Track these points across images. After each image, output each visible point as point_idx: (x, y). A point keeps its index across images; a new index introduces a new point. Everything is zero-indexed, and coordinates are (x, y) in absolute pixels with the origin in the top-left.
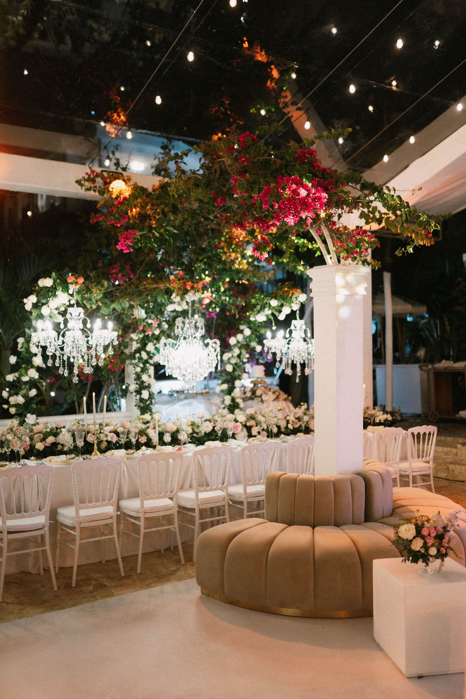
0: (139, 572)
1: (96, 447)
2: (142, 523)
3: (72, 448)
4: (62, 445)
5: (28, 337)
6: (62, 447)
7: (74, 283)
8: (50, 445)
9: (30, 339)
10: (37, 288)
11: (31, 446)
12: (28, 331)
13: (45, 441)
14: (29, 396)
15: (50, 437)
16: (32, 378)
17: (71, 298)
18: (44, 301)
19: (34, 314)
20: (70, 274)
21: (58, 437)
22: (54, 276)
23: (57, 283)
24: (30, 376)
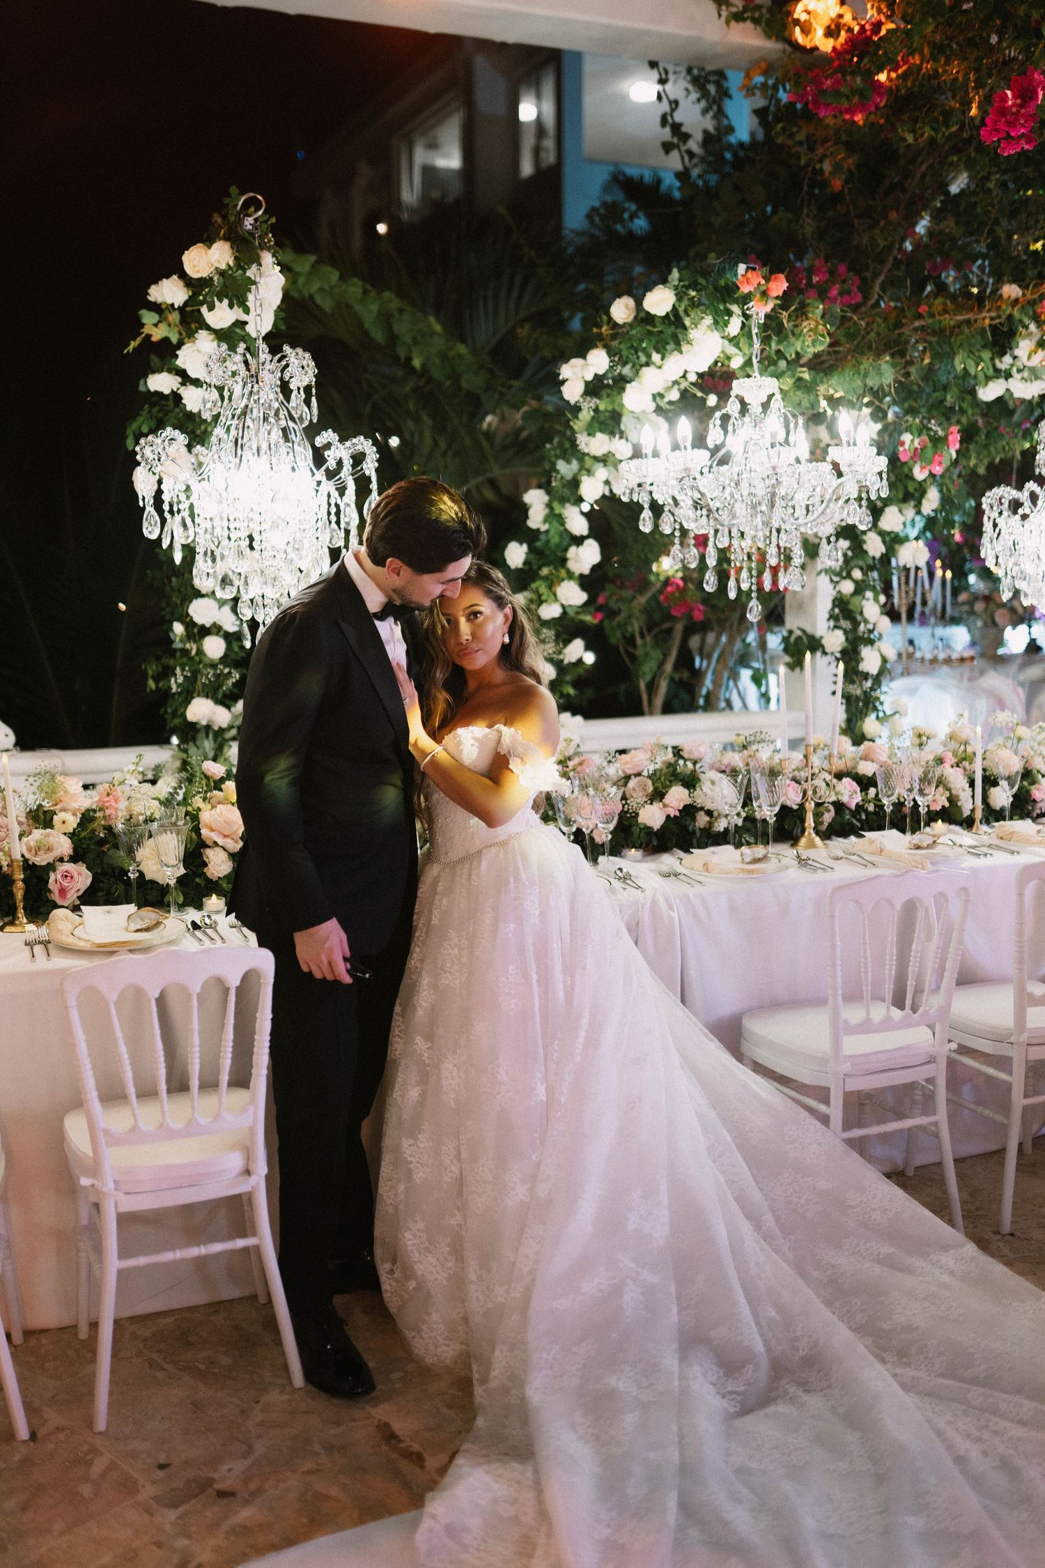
0: (1007, 1227)
1: (810, 821)
2: (1017, 1079)
3: (740, 823)
4: (709, 813)
5: (564, 486)
6: (708, 819)
7: (758, 295)
8: (678, 814)
9: (567, 492)
10: (604, 329)
11: (622, 815)
12: (565, 469)
13: (661, 801)
14: (562, 661)
15: (673, 788)
16: (570, 606)
17: (731, 350)
18: (627, 371)
19: (586, 415)
20: (742, 268)
21: (698, 789)
22: (676, 283)
23: (685, 302)
24: (565, 603)
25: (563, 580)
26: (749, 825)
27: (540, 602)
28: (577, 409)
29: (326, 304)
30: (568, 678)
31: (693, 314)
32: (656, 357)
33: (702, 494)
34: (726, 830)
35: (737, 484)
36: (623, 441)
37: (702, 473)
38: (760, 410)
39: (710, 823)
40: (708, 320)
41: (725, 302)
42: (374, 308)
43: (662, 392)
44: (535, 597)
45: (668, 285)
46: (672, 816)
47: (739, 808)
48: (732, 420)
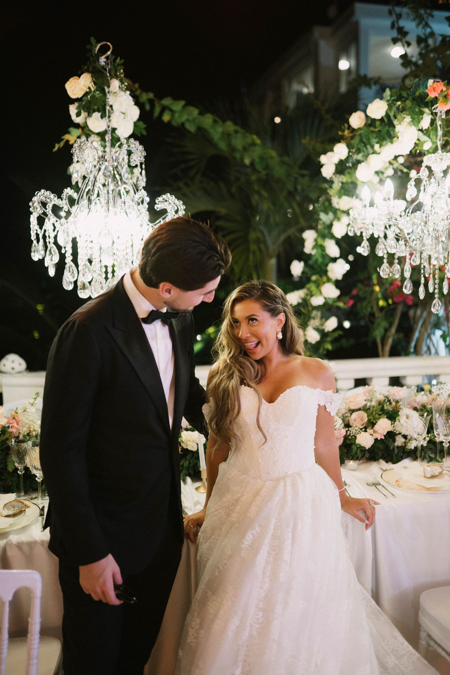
3: (425, 444)
5: (324, 228)
6: (403, 440)
7: (441, 99)
8: (383, 438)
9: (326, 231)
10: (346, 132)
11: (346, 438)
12: (325, 218)
13: (372, 428)
14: (324, 330)
15: (381, 420)
16: (329, 298)
17: (423, 138)
18: (360, 157)
19: (337, 186)
20: (430, 82)
21: (397, 421)
22: (389, 98)
23: (394, 109)
24: (326, 296)
25: (324, 283)
26: (432, 446)
27: (311, 294)
28: (330, 182)
29: (191, 128)
30: (329, 339)
31: (398, 117)
32: (377, 147)
33: (400, 230)
34: (416, 448)
35: (426, 223)
36: (358, 200)
37: (401, 216)
38: (442, 175)
39: (405, 443)
40: (408, 119)
41: (420, 107)
42: (220, 129)
43: (383, 170)
44: (308, 292)
45: (384, 99)
46: (379, 439)
47: (425, 435)
48: (424, 183)
